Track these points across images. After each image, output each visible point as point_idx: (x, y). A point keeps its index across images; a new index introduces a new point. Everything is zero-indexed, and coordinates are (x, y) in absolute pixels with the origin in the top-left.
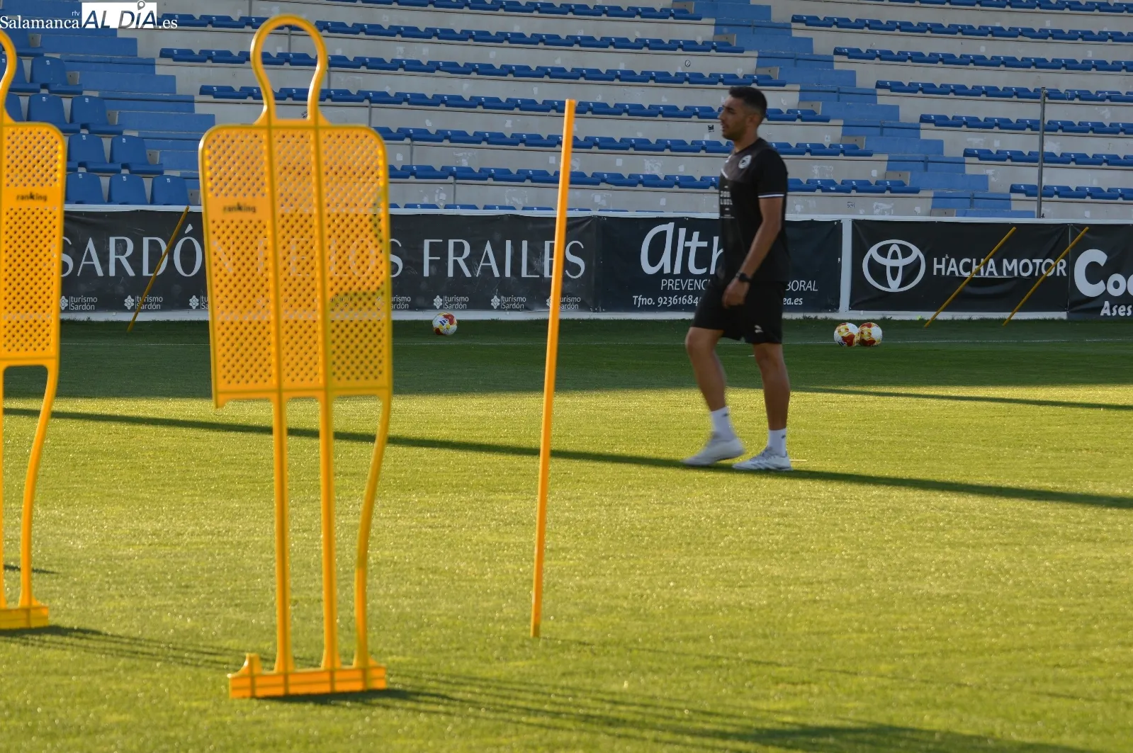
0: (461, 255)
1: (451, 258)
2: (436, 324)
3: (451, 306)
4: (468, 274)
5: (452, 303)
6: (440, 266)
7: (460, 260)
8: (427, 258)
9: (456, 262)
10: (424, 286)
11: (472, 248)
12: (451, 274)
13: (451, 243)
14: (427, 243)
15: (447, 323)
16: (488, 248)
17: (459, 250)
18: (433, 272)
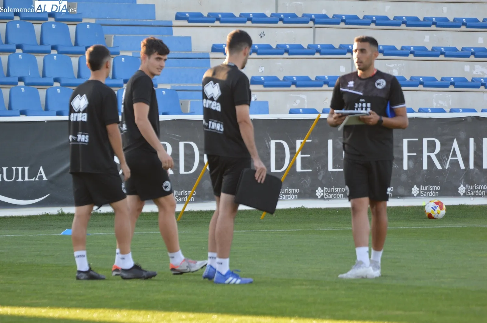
0: (433, 151)
1: (425, 154)
2: (429, 210)
3: (426, 194)
4: (439, 167)
5: (426, 191)
6: (416, 160)
7: (433, 155)
8: (406, 154)
9: (429, 157)
10: (404, 177)
11: (442, 145)
12: (425, 167)
13: (425, 141)
14: (405, 141)
15: (438, 209)
16: (455, 145)
17: (432, 146)
18: (411, 166)
